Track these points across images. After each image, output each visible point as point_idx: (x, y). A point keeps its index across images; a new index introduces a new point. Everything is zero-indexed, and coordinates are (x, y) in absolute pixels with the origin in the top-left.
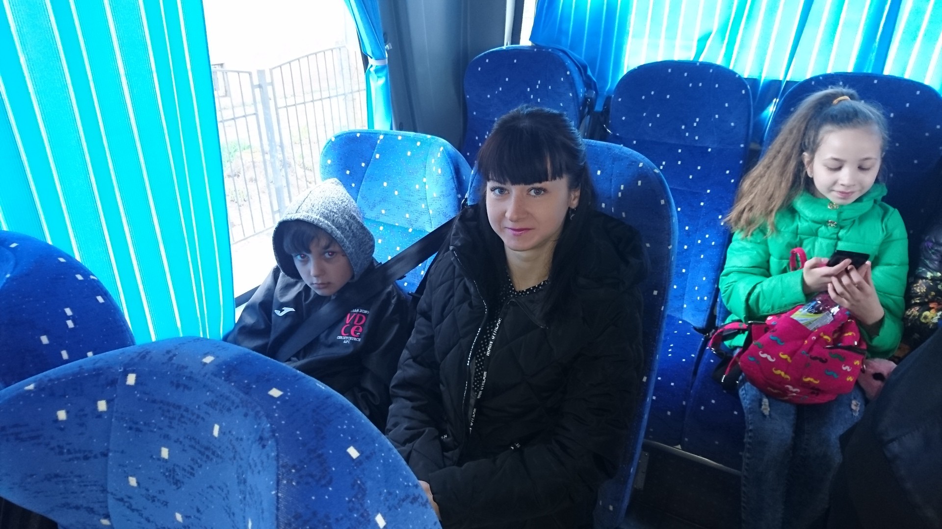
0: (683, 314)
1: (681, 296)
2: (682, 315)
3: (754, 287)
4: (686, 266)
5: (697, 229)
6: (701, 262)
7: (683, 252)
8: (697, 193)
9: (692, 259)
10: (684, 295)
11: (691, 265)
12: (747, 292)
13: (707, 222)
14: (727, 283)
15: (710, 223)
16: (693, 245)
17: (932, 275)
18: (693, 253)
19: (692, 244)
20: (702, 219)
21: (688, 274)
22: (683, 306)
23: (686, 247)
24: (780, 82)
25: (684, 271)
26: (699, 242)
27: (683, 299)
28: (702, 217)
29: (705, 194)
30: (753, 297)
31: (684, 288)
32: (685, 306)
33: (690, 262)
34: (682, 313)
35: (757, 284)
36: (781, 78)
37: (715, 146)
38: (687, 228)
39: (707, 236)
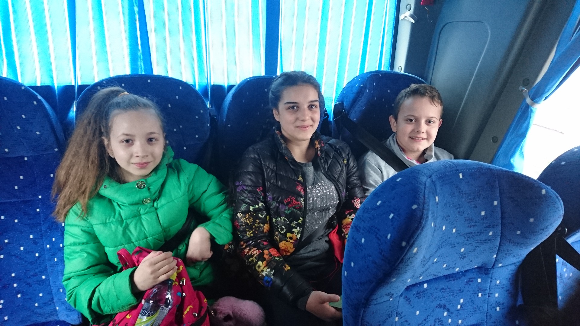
0: (59, 315)
1: (50, 301)
2: (58, 317)
3: (94, 292)
4: (43, 272)
5: (41, 234)
6: (57, 265)
7: (37, 260)
8: (29, 201)
9: (48, 264)
10: (53, 299)
11: (49, 270)
12: (88, 299)
13: (49, 226)
14: (69, 289)
15: (52, 226)
16: (44, 251)
17: (253, 208)
18: (46, 258)
19: (42, 250)
20: (43, 224)
21: (49, 279)
22: (55, 309)
23: (37, 255)
24: (73, 87)
25: (44, 277)
26: (48, 246)
27: (53, 302)
28: (42, 223)
29: (38, 200)
30: (94, 302)
31: (50, 293)
32: (57, 308)
33: (46, 268)
34: (57, 315)
35: (95, 288)
36: (73, 84)
37: (30, 154)
38: (31, 237)
39: (54, 239)
